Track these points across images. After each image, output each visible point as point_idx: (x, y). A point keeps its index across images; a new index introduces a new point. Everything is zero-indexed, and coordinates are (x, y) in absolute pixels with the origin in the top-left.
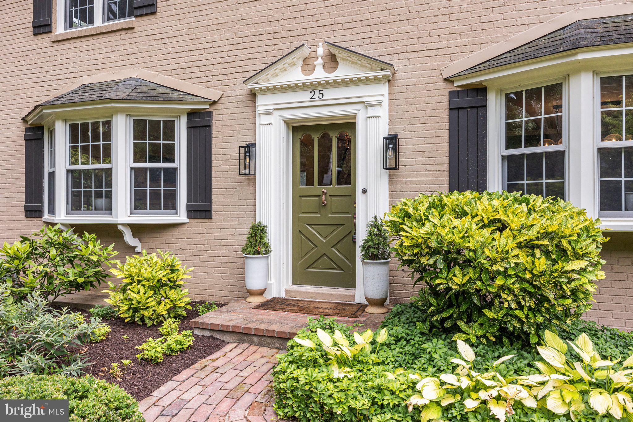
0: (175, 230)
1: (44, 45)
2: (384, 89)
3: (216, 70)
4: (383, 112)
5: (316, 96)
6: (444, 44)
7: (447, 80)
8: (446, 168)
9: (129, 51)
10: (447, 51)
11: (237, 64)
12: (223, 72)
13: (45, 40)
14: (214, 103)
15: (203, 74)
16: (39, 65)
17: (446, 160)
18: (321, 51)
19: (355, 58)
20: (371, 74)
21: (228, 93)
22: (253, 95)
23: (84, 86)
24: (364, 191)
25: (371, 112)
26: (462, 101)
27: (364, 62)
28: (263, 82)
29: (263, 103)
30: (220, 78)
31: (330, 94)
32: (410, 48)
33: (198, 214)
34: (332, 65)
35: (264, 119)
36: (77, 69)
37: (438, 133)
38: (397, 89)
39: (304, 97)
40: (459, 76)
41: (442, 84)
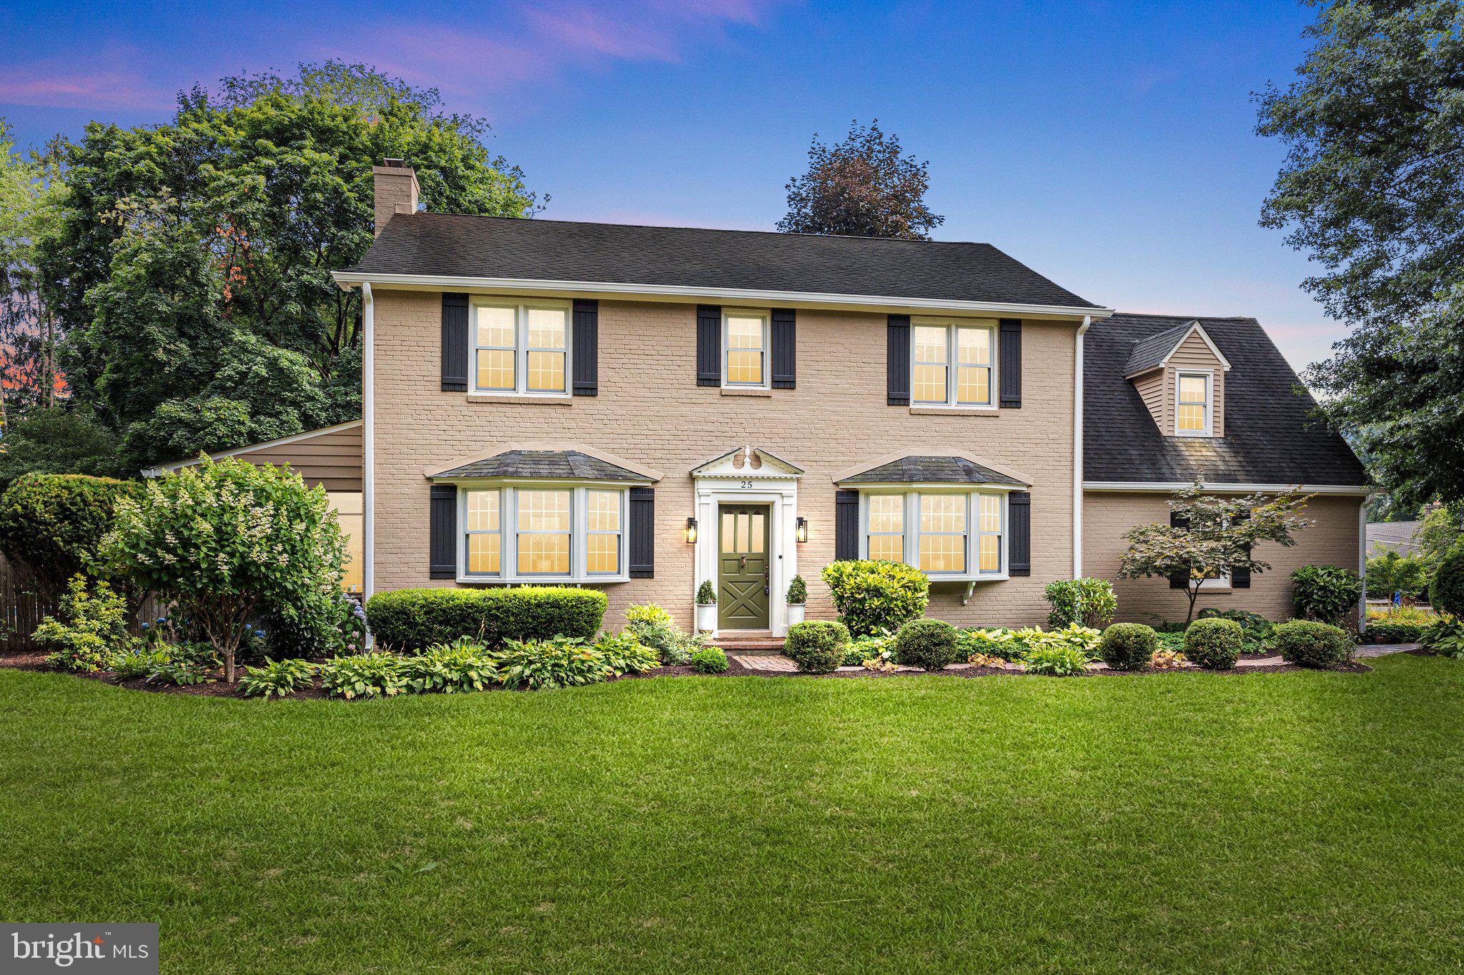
0: (617, 588)
1: (458, 403)
2: (794, 486)
3: (659, 454)
4: (794, 501)
5: (746, 485)
6: (833, 459)
7: (836, 484)
8: (834, 542)
9: (566, 425)
10: (836, 464)
11: (676, 452)
12: (664, 456)
13: (455, 398)
14: (656, 482)
15: (645, 456)
16: (451, 423)
17: (834, 537)
18: (748, 452)
19: (776, 462)
20: (789, 476)
21: (670, 475)
22: (692, 479)
23: (513, 452)
24: (780, 557)
25: (786, 501)
26: (844, 499)
27: (783, 465)
28: (705, 472)
29: (701, 486)
30: (661, 461)
31: (756, 486)
32: (811, 459)
33: (640, 575)
34: (756, 463)
35: (704, 500)
36: (502, 434)
37: (829, 518)
38: (803, 486)
39: (737, 486)
40: (843, 482)
41: (831, 486)
